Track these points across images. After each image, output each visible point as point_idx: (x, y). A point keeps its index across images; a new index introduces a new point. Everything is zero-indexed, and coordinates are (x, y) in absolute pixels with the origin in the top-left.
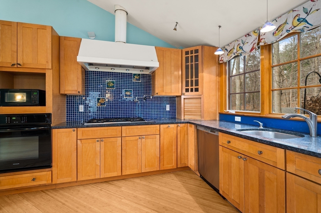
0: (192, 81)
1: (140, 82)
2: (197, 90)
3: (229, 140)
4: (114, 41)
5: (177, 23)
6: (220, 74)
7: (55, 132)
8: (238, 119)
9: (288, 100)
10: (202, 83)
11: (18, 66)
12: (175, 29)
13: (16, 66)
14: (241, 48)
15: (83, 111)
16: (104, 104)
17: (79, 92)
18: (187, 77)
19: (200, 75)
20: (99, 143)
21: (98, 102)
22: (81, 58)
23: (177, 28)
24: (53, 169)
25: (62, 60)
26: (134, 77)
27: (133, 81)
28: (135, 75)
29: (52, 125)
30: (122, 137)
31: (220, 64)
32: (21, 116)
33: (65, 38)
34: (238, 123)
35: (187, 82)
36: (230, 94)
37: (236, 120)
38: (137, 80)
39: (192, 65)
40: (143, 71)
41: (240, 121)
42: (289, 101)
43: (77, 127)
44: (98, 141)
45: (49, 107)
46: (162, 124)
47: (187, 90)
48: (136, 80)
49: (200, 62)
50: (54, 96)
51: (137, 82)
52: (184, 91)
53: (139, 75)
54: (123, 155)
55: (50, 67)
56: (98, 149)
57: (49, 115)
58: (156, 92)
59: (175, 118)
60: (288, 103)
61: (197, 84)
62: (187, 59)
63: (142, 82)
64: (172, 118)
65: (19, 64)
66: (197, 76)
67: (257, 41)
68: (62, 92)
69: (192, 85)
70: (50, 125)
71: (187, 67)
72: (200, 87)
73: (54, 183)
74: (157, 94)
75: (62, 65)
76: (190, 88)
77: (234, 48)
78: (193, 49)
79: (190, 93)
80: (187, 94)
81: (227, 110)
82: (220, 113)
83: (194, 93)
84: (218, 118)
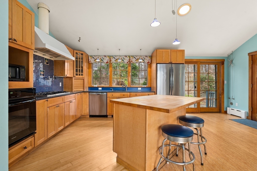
0: (79, 70)
2: (82, 75)
3: (112, 94)
5: (80, 38)
6: (89, 68)
10: (85, 72)
18: (77, 67)
19: (84, 67)
23: (80, 40)
26: (46, 61)
27: (45, 64)
28: (46, 59)
30: (65, 103)
35: (77, 70)
36: (93, 78)
37: (99, 89)
38: (47, 63)
39: (79, 61)
40: (52, 57)
41: (101, 89)
44: (56, 107)
47: (77, 75)
51: (47, 65)
52: (75, 75)
53: (48, 59)
56: (56, 112)
61: (82, 72)
62: (77, 57)
63: (49, 66)
67: (109, 60)
71: (76, 61)
73: (35, 146)
74: (66, 75)
76: (78, 73)
78: (81, 52)
79: (78, 76)
80: (76, 76)
81: (92, 85)
82: (89, 87)
83: (81, 76)
84: (88, 90)
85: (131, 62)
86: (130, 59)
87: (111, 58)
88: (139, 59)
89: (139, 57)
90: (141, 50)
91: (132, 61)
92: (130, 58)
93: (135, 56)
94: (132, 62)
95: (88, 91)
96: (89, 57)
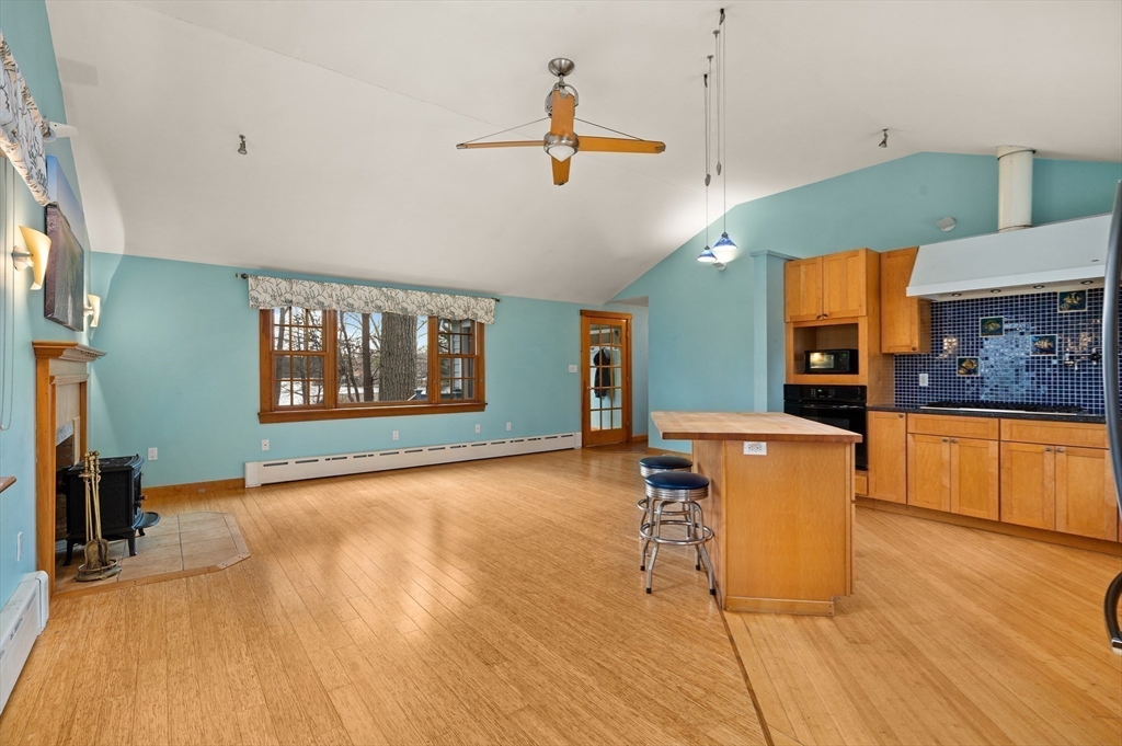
1: (1084, 313)
4: (996, 231)
7: (871, 415)
11: (824, 317)
13: (821, 318)
15: (926, 385)
16: (975, 370)
17: (914, 349)
20: (947, 444)
21: (961, 367)
22: (914, 290)
24: (870, 474)
25: (884, 296)
26: (1062, 302)
27: (1059, 312)
29: (867, 405)
30: (999, 440)
32: (826, 388)
33: (890, 254)
38: (1072, 307)
43: (907, 412)
44: (945, 441)
45: (863, 377)
48: (1070, 309)
50: (871, 358)
51: (1072, 314)
53: (1081, 292)
54: (1002, 480)
55: (864, 314)
56: (946, 456)
57: (864, 388)
63: (1090, 313)
65: (825, 315)
68: (884, 351)
70: (864, 405)
75: (883, 305)
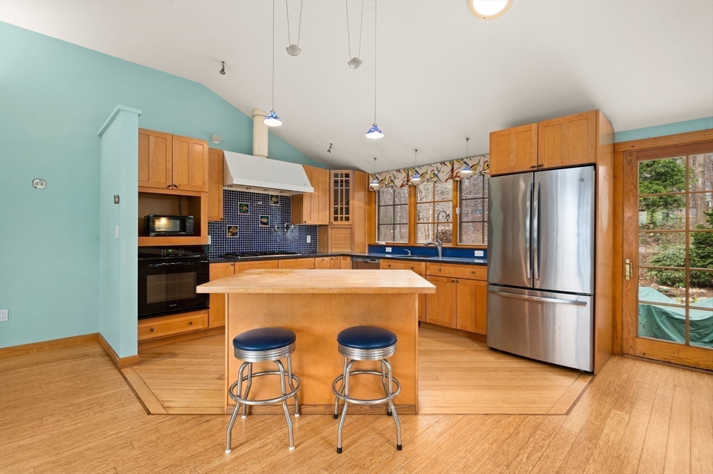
0: (342, 208)
1: (278, 206)
2: (347, 219)
3: (390, 264)
4: (252, 155)
5: (331, 144)
6: (369, 203)
7: (212, 266)
8: (389, 250)
9: (426, 229)
10: (353, 212)
11: (174, 188)
12: (329, 151)
13: (171, 188)
14: (392, 181)
16: (236, 234)
17: (221, 219)
18: (336, 203)
19: (351, 202)
23: (331, 150)
24: (210, 310)
26: (271, 200)
27: (270, 204)
28: (272, 196)
29: (208, 259)
31: (369, 191)
34: (389, 253)
35: (336, 212)
36: (379, 225)
38: (275, 203)
39: (342, 190)
41: (391, 251)
42: (428, 230)
43: (235, 261)
45: (204, 238)
46: (317, 257)
47: (336, 219)
49: (351, 187)
51: (275, 206)
52: (332, 220)
53: (277, 196)
55: (207, 190)
58: (304, 221)
59: (316, 252)
60: (427, 233)
61: (347, 212)
62: (336, 182)
63: (280, 207)
64: (313, 252)
65: (175, 186)
66: (347, 203)
67: (406, 179)
69: (342, 213)
71: (336, 191)
72: (350, 216)
73: (210, 327)
76: (339, 216)
77: (385, 179)
78: (344, 172)
79: (339, 222)
80: (335, 223)
81: (377, 242)
82: (369, 245)
83: (344, 222)
84: (367, 251)
85: (456, 176)
86: (452, 170)
87: (410, 174)
88: (478, 164)
89: (478, 158)
90: (468, 139)
91: (458, 175)
92: (453, 168)
93: (467, 158)
94: (459, 177)
95: (367, 254)
96: (369, 178)
